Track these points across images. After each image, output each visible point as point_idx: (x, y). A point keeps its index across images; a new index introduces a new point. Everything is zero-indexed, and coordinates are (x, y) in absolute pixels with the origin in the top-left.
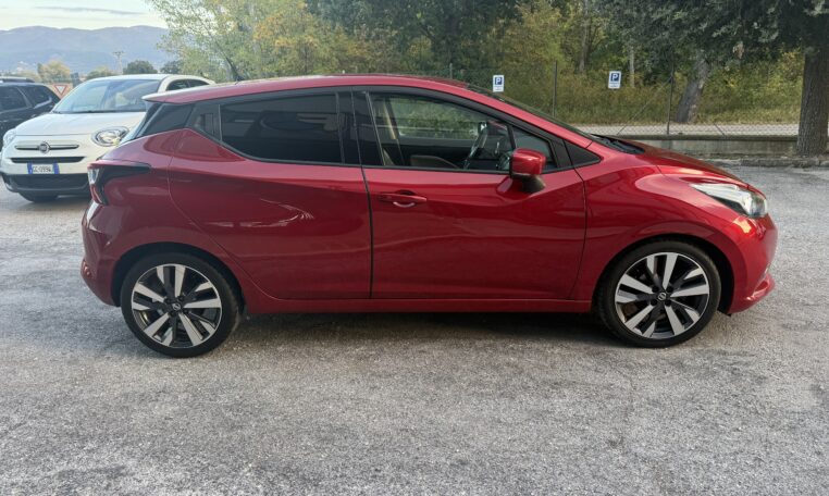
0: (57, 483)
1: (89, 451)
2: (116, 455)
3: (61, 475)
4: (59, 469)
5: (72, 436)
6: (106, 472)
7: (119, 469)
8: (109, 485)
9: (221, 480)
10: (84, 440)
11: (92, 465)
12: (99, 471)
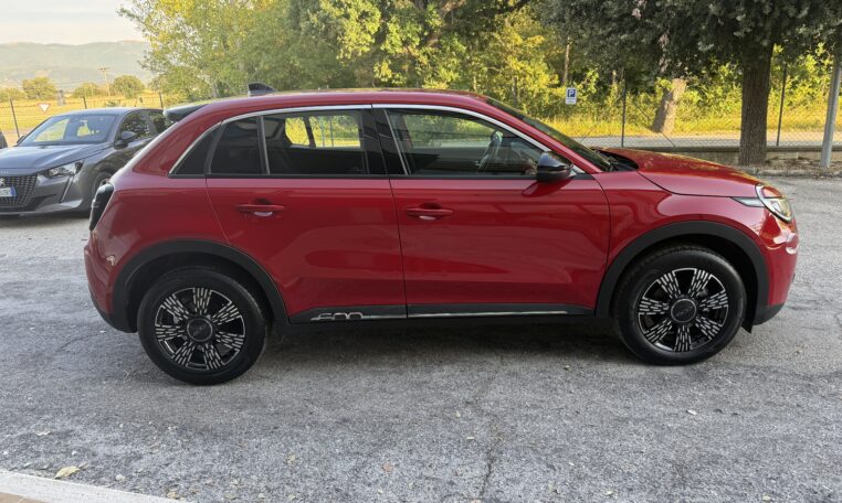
5: (32, 410)
6: (58, 434)
7: (68, 432)
8: (58, 444)
9: (149, 438)
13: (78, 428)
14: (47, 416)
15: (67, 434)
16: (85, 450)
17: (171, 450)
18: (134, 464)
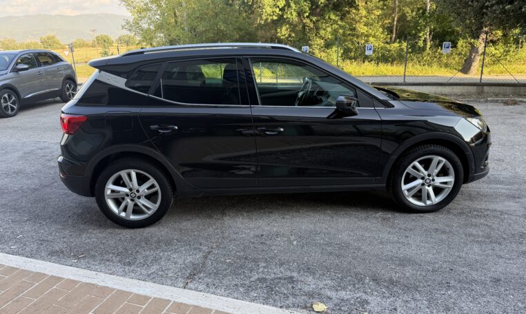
0: (260, 285)
1: (265, 267)
2: (282, 269)
3: (260, 280)
4: (256, 277)
5: (246, 258)
6: (284, 279)
7: (291, 278)
8: (293, 287)
9: (357, 286)
10: (255, 261)
11: (273, 276)
12: (280, 278)
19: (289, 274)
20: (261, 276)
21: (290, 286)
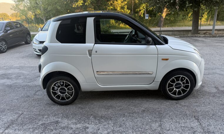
0: (41, 127)
3: (42, 124)
11: (49, 121)
12: (52, 122)
13: (59, 120)
14: (46, 117)
15: (57, 122)
16: (67, 127)
17: (96, 124)
18: (88, 130)
19: (57, 120)
20: (43, 122)
21: (55, 125)
